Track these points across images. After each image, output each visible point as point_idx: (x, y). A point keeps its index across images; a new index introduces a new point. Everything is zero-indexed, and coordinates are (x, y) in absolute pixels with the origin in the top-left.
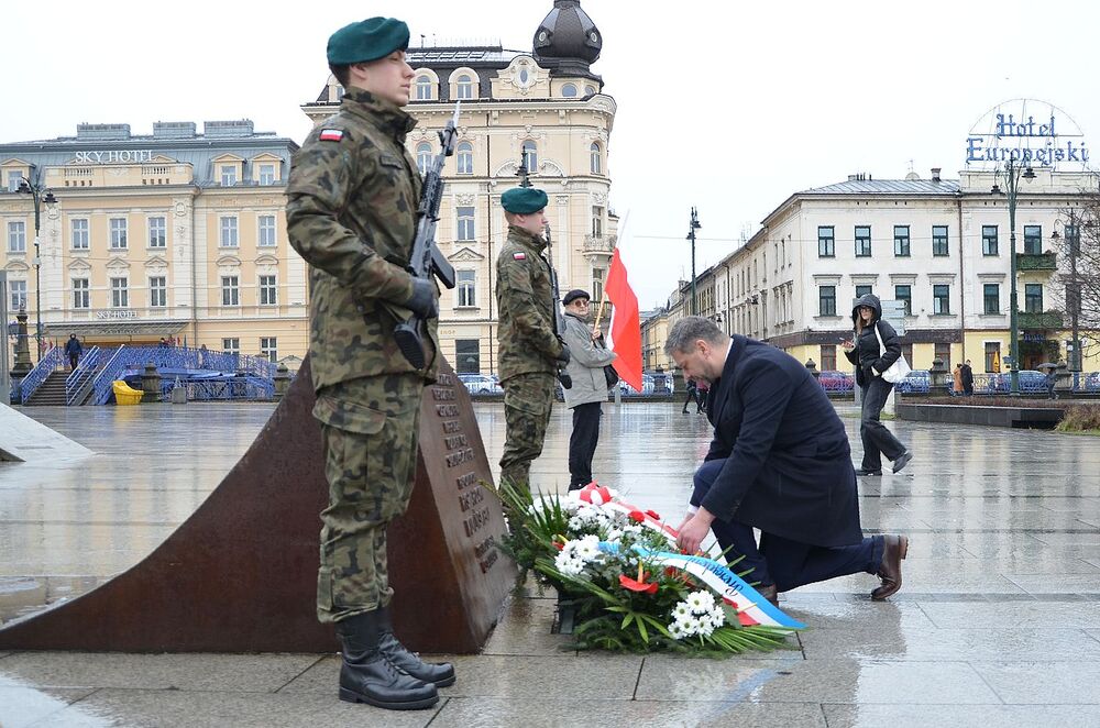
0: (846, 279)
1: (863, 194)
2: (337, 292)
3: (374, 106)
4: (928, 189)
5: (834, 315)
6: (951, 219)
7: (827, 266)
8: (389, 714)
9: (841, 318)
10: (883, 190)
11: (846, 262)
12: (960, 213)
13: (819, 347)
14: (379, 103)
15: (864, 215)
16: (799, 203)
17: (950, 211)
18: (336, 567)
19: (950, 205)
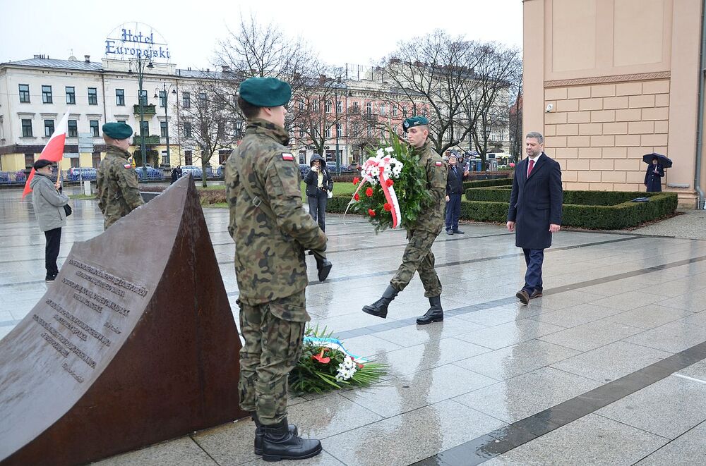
0: (38, 116)
1: (46, 67)
2: (281, 245)
3: (277, 132)
4: (83, 67)
5: (31, 136)
6: (98, 85)
7: (25, 108)
8: (306, 461)
9: (36, 138)
10: (58, 66)
11: (37, 106)
12: (103, 81)
13: (24, 155)
14: (279, 130)
15: (48, 80)
16: (5, 69)
17: (98, 80)
18: (276, 394)
19: (97, 77)
